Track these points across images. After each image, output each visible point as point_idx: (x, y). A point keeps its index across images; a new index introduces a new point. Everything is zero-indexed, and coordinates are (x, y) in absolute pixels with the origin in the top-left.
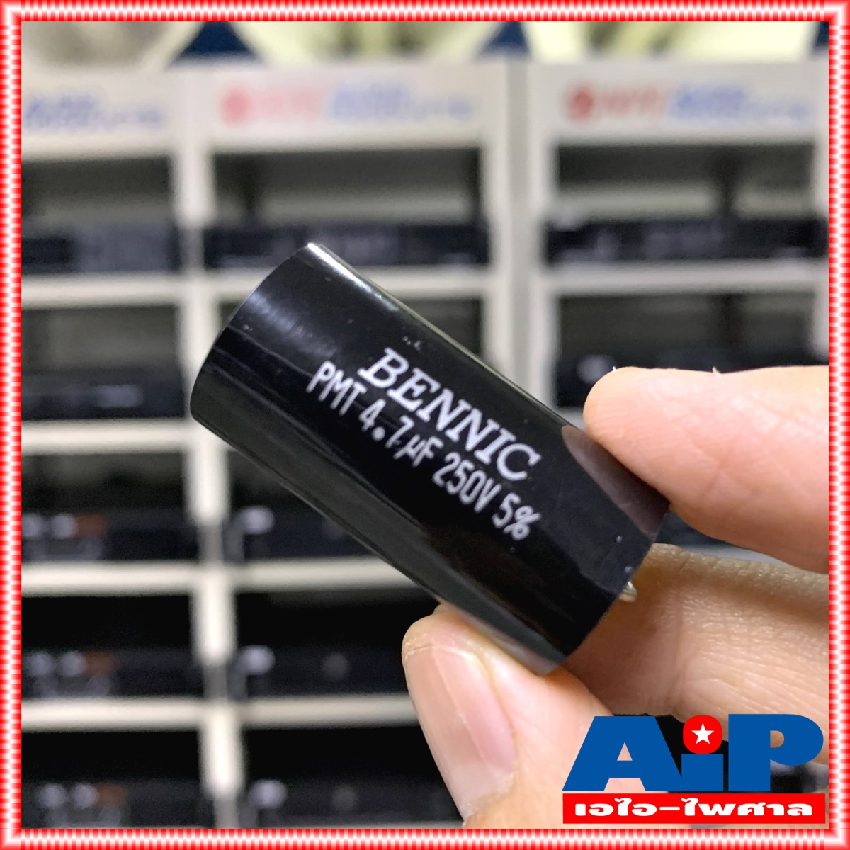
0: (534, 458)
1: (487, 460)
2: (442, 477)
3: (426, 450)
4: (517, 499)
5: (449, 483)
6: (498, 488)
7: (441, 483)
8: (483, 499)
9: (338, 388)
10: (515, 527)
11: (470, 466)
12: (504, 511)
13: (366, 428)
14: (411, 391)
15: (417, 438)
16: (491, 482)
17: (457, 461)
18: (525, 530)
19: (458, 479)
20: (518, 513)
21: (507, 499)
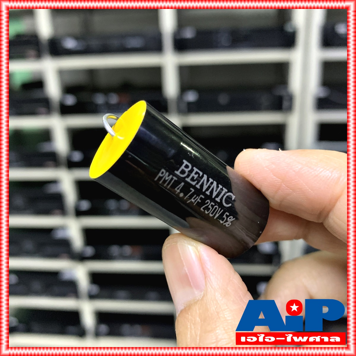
0: (234, 197)
1: (219, 201)
2: (203, 209)
3: (199, 200)
4: (228, 214)
5: (206, 211)
6: (222, 211)
7: (203, 211)
8: (217, 215)
9: (167, 178)
10: (227, 223)
11: (213, 204)
12: (224, 218)
13: (177, 193)
14: (193, 177)
15: (195, 196)
16: (220, 209)
17: (209, 202)
18: (230, 224)
19: (209, 209)
20: (228, 219)
21: (225, 214)
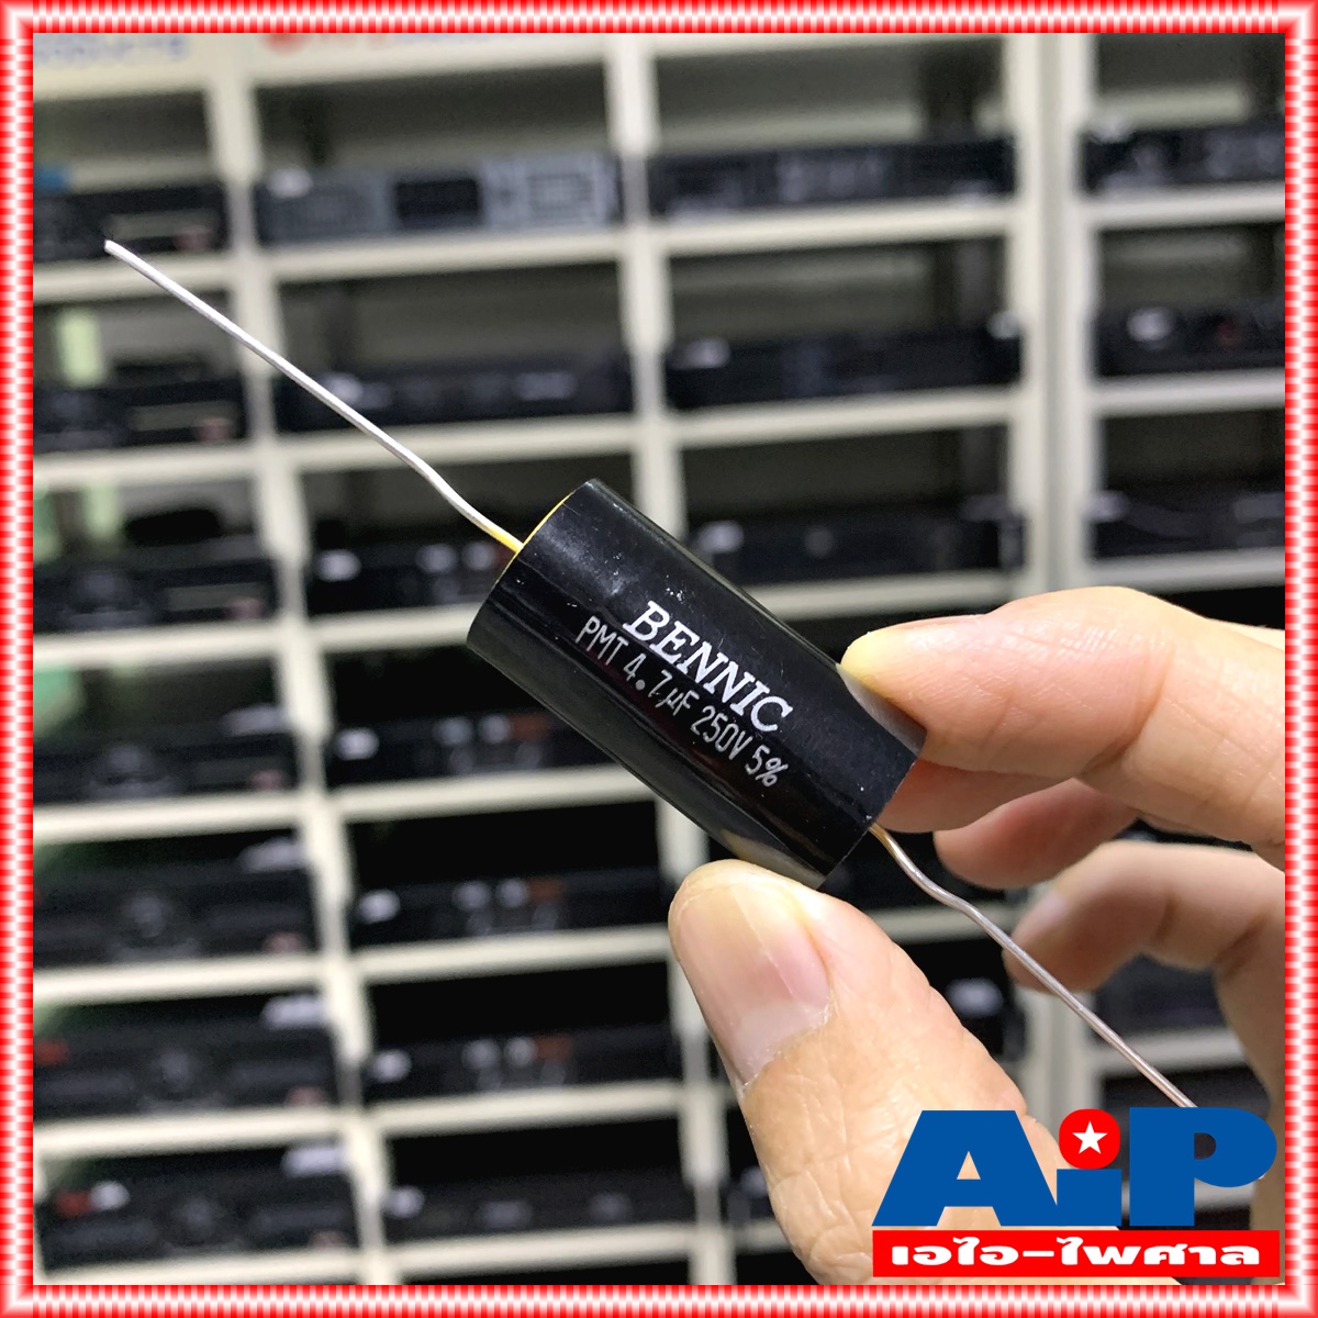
0: (787, 710)
1: (741, 713)
2: (698, 727)
3: (684, 702)
4: (767, 751)
5: (705, 734)
6: (750, 739)
7: (698, 733)
8: (736, 750)
9: (603, 640)
10: (766, 776)
11: (725, 719)
12: (756, 761)
13: (628, 679)
14: (671, 644)
15: (675, 691)
16: (743, 733)
17: (713, 713)
18: (775, 779)
19: (714, 729)
20: (768, 763)
21: (759, 750)
